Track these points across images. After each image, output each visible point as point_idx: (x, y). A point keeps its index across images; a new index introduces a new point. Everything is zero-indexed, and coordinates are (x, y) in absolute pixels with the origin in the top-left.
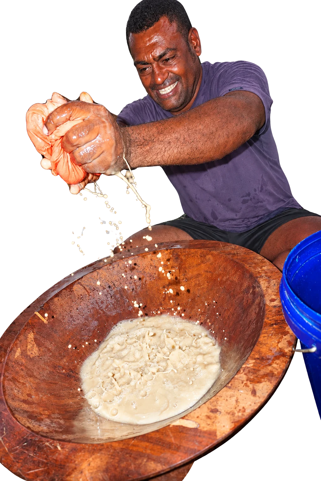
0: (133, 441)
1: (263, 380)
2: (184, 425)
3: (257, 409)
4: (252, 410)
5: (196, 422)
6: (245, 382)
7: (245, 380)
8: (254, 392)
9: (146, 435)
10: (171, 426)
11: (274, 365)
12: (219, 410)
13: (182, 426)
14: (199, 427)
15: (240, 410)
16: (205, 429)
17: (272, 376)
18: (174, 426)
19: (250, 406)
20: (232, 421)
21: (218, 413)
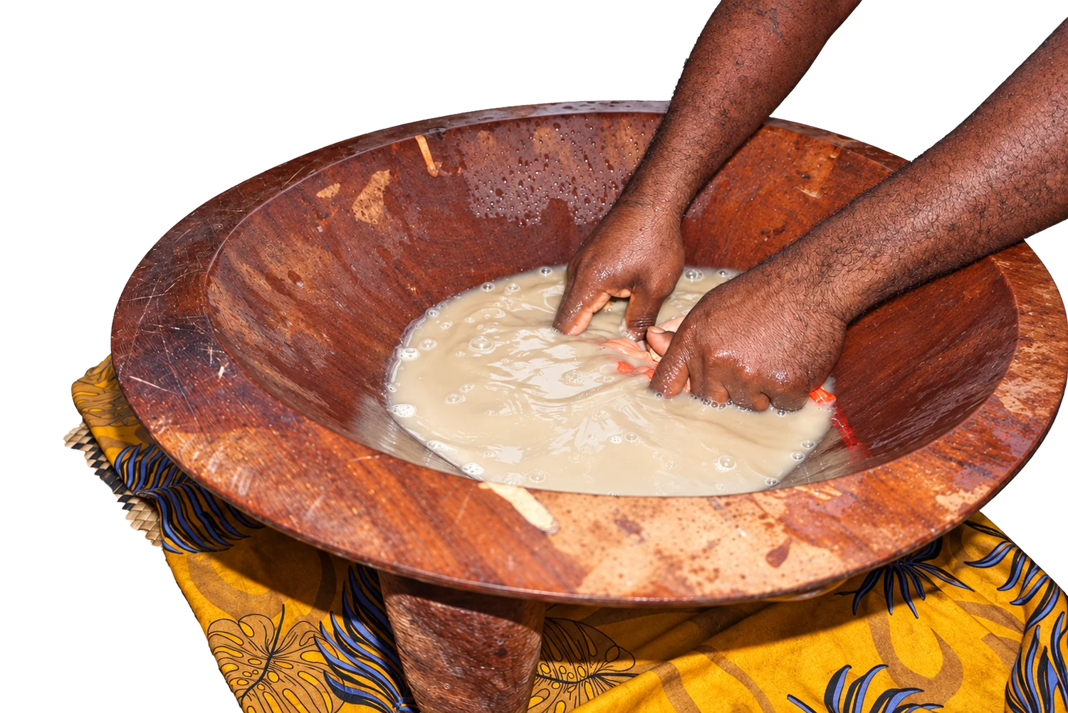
0: (369, 457)
1: (827, 542)
2: (519, 507)
3: (752, 597)
4: (733, 591)
5: (555, 519)
6: (771, 520)
7: (777, 516)
8: (778, 556)
9: (410, 466)
10: (482, 486)
11: (885, 531)
12: (644, 534)
13: (510, 504)
14: (553, 535)
15: (702, 569)
16: (565, 549)
17: (861, 549)
18: (490, 492)
19: (738, 579)
20: (654, 579)
21: (634, 537)
